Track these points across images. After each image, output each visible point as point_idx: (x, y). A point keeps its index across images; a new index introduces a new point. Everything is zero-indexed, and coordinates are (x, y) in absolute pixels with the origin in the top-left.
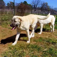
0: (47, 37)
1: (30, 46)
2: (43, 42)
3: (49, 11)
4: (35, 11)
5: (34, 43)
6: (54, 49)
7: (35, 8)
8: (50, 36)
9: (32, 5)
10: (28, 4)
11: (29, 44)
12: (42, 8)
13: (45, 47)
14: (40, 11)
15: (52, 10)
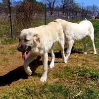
0: (80, 65)
1: (47, 89)
2: (73, 76)
3: (76, 12)
4: (52, 14)
5: (55, 80)
6: (95, 90)
7: (51, 8)
8: (84, 62)
9: (44, 3)
10: (37, 2)
11: (46, 85)
12: (64, 7)
13: (78, 88)
14: (61, 13)
15: (83, 10)
